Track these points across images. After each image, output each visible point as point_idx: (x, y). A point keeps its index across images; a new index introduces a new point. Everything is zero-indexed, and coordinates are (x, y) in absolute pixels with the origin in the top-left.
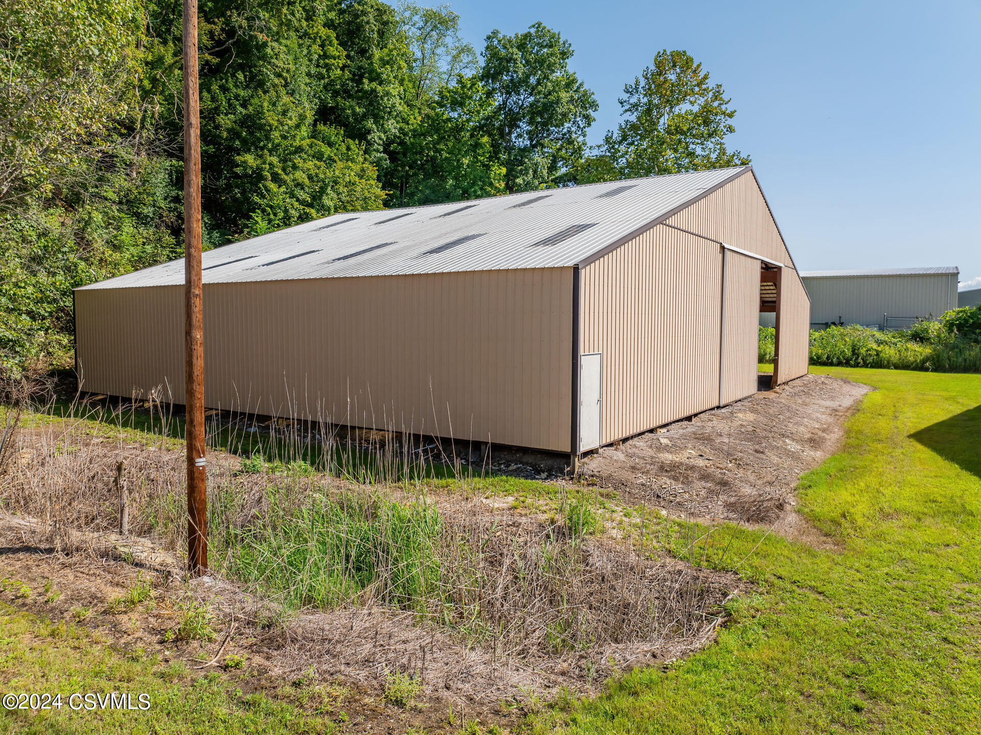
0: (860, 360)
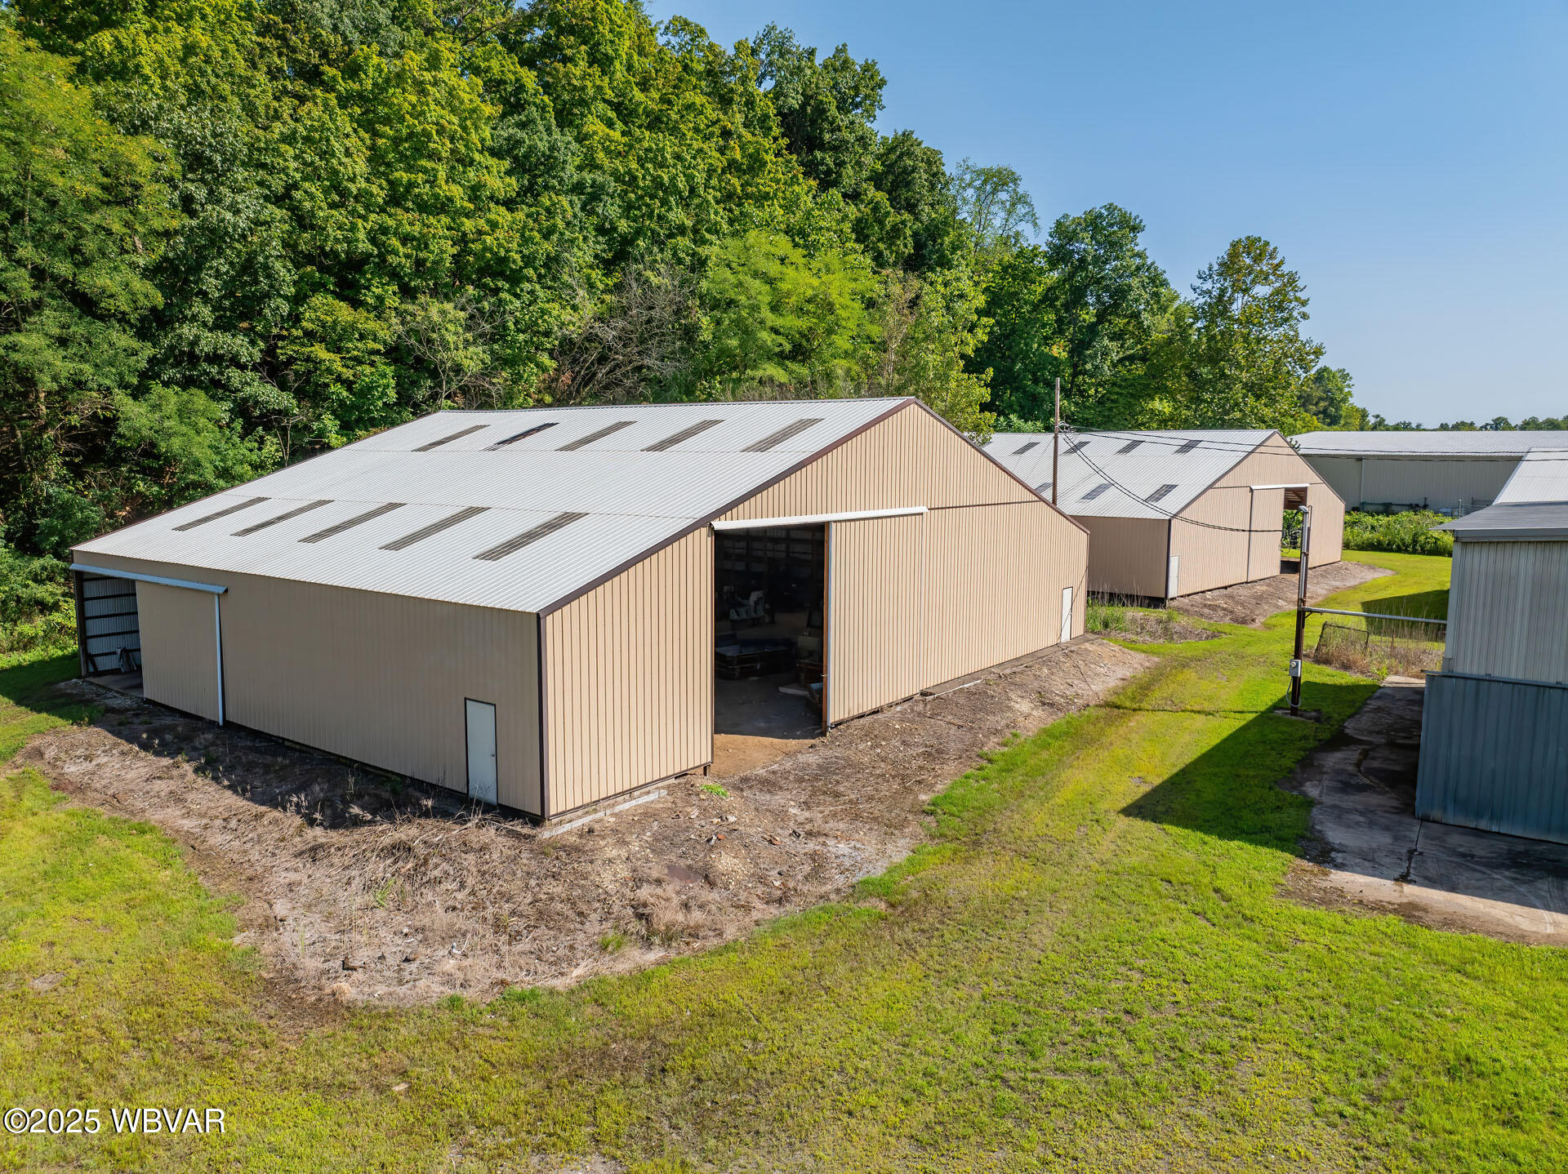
0: (1418, 547)
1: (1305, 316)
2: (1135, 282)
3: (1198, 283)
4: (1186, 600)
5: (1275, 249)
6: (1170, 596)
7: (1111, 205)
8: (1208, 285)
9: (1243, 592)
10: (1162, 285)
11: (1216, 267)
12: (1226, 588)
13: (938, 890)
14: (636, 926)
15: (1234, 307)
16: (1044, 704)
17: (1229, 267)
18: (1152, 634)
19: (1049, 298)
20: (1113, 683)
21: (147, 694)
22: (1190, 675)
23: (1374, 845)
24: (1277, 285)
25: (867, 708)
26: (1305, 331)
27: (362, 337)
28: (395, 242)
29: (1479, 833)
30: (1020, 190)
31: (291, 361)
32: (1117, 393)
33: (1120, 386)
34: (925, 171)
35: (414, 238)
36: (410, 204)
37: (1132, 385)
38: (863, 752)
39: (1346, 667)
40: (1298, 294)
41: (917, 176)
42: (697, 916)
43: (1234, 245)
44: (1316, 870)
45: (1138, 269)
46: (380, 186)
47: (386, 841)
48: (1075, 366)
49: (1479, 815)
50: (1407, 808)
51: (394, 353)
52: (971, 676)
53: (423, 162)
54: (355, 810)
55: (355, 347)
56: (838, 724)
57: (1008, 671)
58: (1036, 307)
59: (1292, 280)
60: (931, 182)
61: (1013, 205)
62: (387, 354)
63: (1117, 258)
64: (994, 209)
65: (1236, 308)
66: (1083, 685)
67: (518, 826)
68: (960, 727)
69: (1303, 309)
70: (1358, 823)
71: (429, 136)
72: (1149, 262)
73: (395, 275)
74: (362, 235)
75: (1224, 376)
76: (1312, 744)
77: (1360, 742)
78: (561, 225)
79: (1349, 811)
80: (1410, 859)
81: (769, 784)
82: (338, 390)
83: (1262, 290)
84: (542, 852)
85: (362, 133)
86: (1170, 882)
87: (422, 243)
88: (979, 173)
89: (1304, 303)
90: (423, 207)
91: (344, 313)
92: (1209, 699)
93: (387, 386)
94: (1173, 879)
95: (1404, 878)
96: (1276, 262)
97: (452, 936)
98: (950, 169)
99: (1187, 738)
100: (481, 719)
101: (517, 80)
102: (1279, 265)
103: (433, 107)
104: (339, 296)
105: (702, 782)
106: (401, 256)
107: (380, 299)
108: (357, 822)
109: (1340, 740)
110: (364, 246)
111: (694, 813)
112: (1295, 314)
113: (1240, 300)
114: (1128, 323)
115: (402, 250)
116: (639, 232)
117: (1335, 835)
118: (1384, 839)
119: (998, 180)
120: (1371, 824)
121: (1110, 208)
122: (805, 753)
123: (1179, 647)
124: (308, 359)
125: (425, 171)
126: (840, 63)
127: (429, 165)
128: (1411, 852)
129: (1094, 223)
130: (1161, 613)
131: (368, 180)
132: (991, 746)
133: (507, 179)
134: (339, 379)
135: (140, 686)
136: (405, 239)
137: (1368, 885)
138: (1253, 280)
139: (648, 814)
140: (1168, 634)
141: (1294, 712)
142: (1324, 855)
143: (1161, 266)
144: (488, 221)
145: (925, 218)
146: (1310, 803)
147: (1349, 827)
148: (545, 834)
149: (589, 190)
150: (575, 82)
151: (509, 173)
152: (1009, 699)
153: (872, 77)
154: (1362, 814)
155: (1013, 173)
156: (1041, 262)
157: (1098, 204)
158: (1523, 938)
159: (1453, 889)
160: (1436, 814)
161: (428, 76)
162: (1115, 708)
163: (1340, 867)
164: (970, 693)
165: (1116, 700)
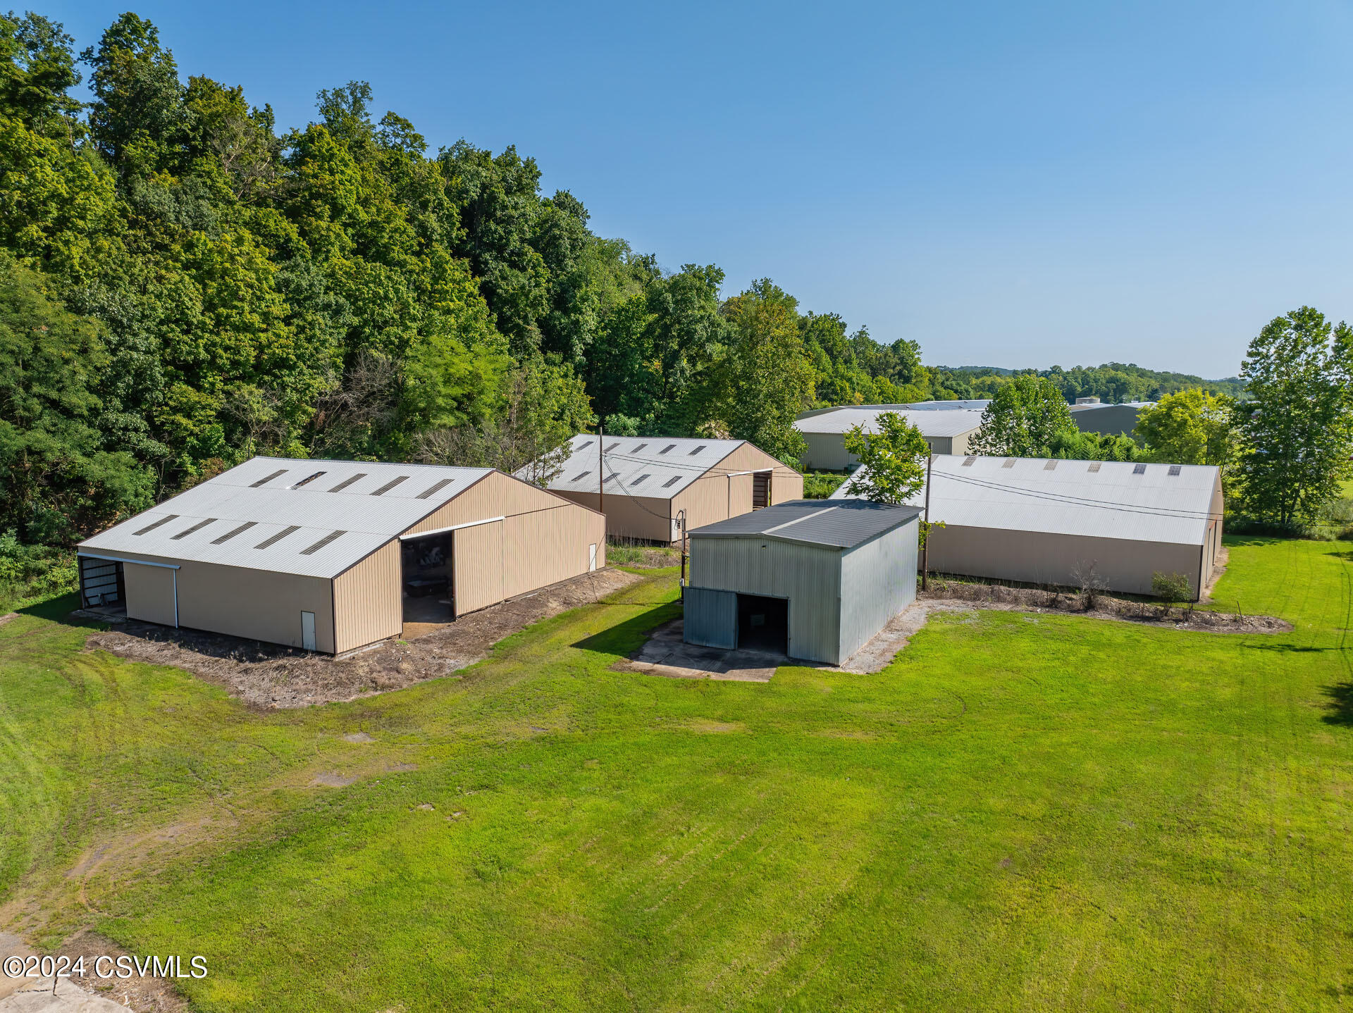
6: (673, 540)
13: (484, 672)
14: (371, 684)
16: (565, 603)
18: (655, 563)
20: (609, 591)
21: (129, 615)
22: (651, 585)
23: (659, 652)
25: (475, 609)
27: (203, 408)
28: (220, 351)
29: (701, 647)
31: (163, 424)
32: (688, 399)
34: (568, 238)
35: (232, 348)
36: (228, 327)
38: (471, 627)
41: (563, 241)
42: (393, 681)
44: (628, 661)
46: (210, 317)
47: (275, 665)
48: (666, 377)
49: (703, 641)
50: (682, 641)
51: (222, 416)
52: (533, 591)
53: (235, 303)
54: (261, 655)
55: (200, 414)
56: (461, 616)
57: (553, 588)
58: (642, 336)
60: (572, 245)
62: (216, 417)
66: (591, 593)
67: (325, 657)
68: (518, 615)
70: (661, 645)
71: (239, 287)
73: (221, 369)
74: (201, 350)
76: (676, 616)
78: (318, 332)
79: (662, 641)
80: (665, 656)
81: (427, 641)
82: (192, 440)
84: (336, 665)
85: (198, 285)
86: (570, 666)
87: (237, 351)
90: (236, 329)
91: (193, 395)
92: (650, 598)
93: (220, 437)
94: (572, 665)
95: (658, 663)
97: (307, 691)
100: (308, 619)
101: (287, 235)
103: (241, 270)
104: (188, 383)
105: (397, 641)
106: (224, 358)
107: (213, 384)
108: (261, 660)
110: (203, 355)
111: (394, 651)
114: (699, 349)
115: (225, 355)
116: (366, 323)
117: (649, 650)
118: (666, 650)
120: (667, 645)
122: (445, 628)
123: (660, 571)
124: (173, 422)
125: (236, 307)
126: (508, 160)
127: (239, 304)
128: (669, 655)
131: (203, 314)
132: (530, 622)
133: (285, 306)
134: (192, 434)
135: (125, 611)
136: (227, 349)
137: (641, 665)
139: (375, 652)
140: (663, 563)
142: (637, 657)
144: (274, 334)
146: (651, 639)
147: (656, 647)
148: (337, 659)
149: (334, 307)
150: (323, 232)
151: (284, 301)
152: (548, 601)
153: (531, 171)
154: (665, 643)
156: (643, 308)
158: (678, 677)
159: (673, 665)
160: (690, 641)
161: (236, 251)
162: (601, 603)
163: (638, 660)
164: (529, 599)
165: (604, 600)
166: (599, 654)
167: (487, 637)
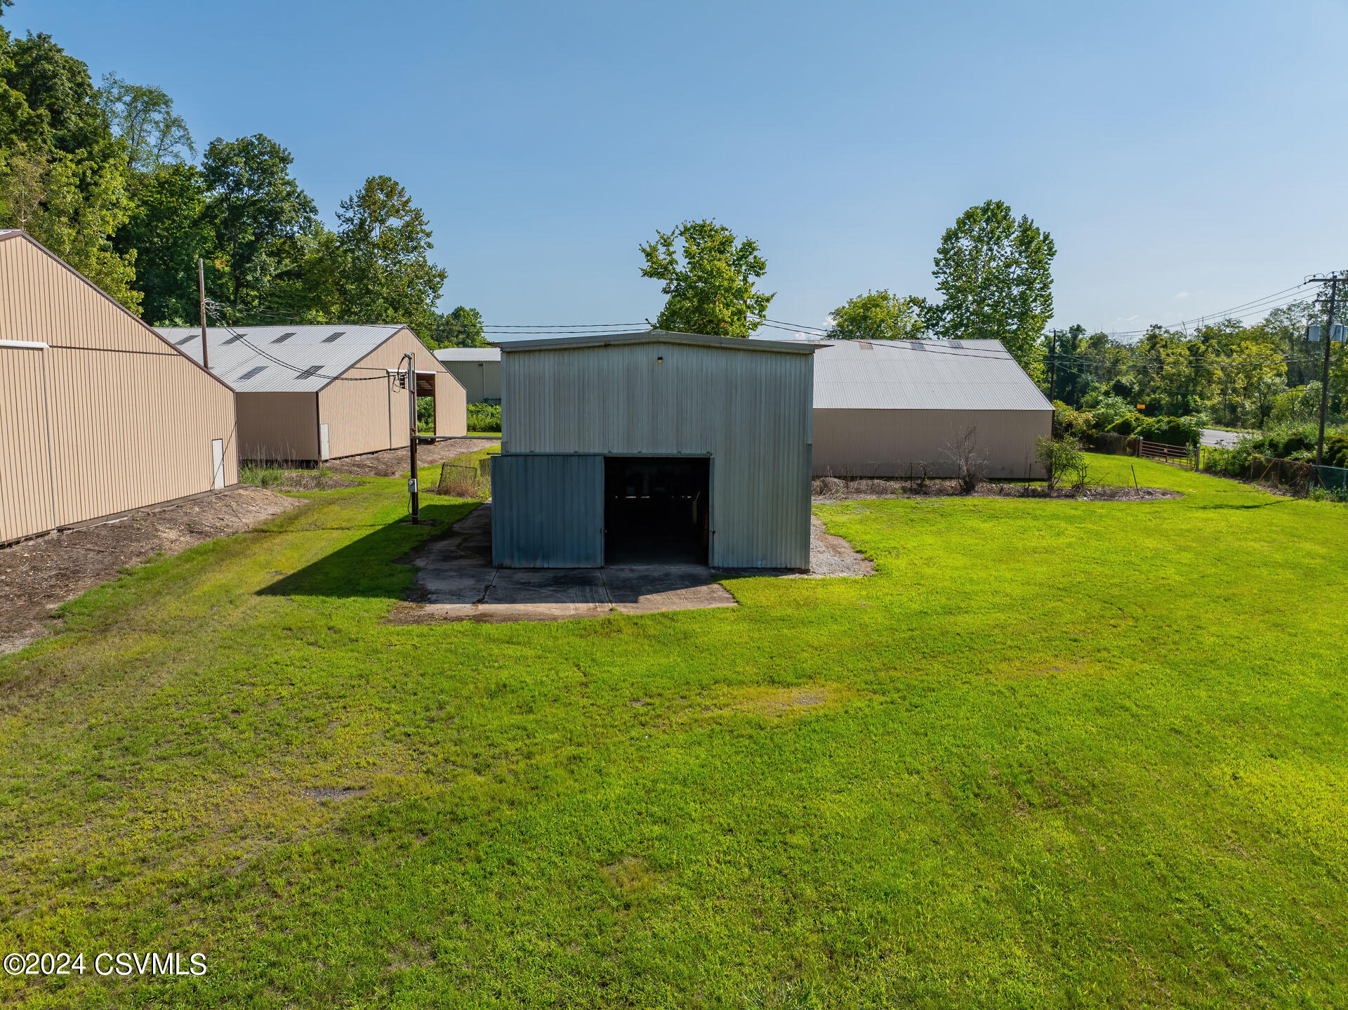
1: (430, 246)
2: (286, 206)
3: (341, 211)
4: (338, 462)
5: (403, 189)
6: (323, 459)
7: (261, 135)
8: (350, 214)
9: (387, 456)
10: (311, 211)
11: (356, 199)
12: (373, 453)
13: (56, 666)
15: (373, 234)
16: (192, 532)
17: (366, 200)
18: (305, 486)
19: (209, 213)
20: (263, 516)
22: (336, 508)
23: (461, 587)
24: (407, 218)
26: (431, 258)
29: (535, 570)
30: (174, 115)
32: (277, 303)
33: (280, 297)
34: (69, 80)
37: (290, 296)
39: (461, 495)
40: (423, 227)
41: (59, 82)
43: (370, 182)
44: (414, 606)
45: (289, 194)
48: (237, 279)
49: (535, 558)
50: (489, 564)
52: (116, 515)
57: (157, 510)
58: (195, 223)
59: (417, 215)
60: (76, 92)
61: (168, 127)
63: (270, 184)
64: (147, 127)
65: (375, 234)
66: (234, 519)
68: (99, 552)
69: (428, 240)
70: (451, 577)
72: (299, 190)
75: (368, 292)
76: (426, 538)
77: (463, 534)
79: (445, 571)
80: (486, 591)
83: (394, 222)
86: (290, 629)
88: (128, 90)
89: (428, 235)
92: (348, 520)
94: (293, 627)
95: (481, 601)
96: (404, 199)
98: (97, 83)
99: (323, 544)
102: (407, 202)
109: (448, 534)
112: (422, 243)
113: (378, 229)
114: (284, 243)
117: (432, 585)
118: (470, 582)
119: (150, 100)
120: (461, 576)
121: (260, 138)
123: (328, 493)
128: (487, 588)
129: (245, 149)
130: (315, 473)
132: (134, 563)
137: (451, 609)
138: (387, 212)
140: (319, 485)
141: (415, 521)
142: (423, 596)
143: (309, 194)
145: (72, 126)
146: (418, 570)
147: (444, 579)
152: (157, 530)
154: (455, 571)
155: (164, 95)
156: (199, 182)
157: (248, 133)
158: (555, 619)
159: (513, 601)
160: (507, 562)
162: (261, 532)
163: (432, 602)
164: (114, 527)
165: (265, 527)
166: (334, 601)
167: (31, 596)
